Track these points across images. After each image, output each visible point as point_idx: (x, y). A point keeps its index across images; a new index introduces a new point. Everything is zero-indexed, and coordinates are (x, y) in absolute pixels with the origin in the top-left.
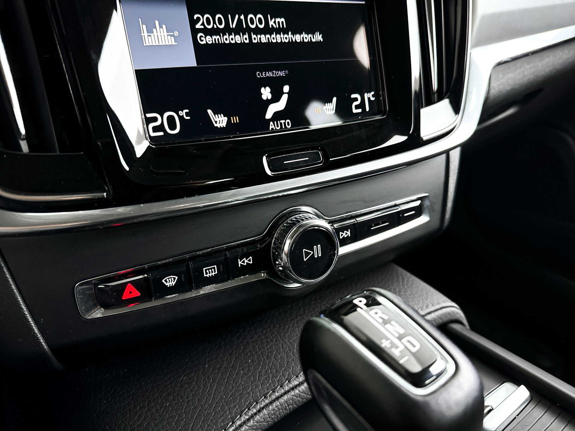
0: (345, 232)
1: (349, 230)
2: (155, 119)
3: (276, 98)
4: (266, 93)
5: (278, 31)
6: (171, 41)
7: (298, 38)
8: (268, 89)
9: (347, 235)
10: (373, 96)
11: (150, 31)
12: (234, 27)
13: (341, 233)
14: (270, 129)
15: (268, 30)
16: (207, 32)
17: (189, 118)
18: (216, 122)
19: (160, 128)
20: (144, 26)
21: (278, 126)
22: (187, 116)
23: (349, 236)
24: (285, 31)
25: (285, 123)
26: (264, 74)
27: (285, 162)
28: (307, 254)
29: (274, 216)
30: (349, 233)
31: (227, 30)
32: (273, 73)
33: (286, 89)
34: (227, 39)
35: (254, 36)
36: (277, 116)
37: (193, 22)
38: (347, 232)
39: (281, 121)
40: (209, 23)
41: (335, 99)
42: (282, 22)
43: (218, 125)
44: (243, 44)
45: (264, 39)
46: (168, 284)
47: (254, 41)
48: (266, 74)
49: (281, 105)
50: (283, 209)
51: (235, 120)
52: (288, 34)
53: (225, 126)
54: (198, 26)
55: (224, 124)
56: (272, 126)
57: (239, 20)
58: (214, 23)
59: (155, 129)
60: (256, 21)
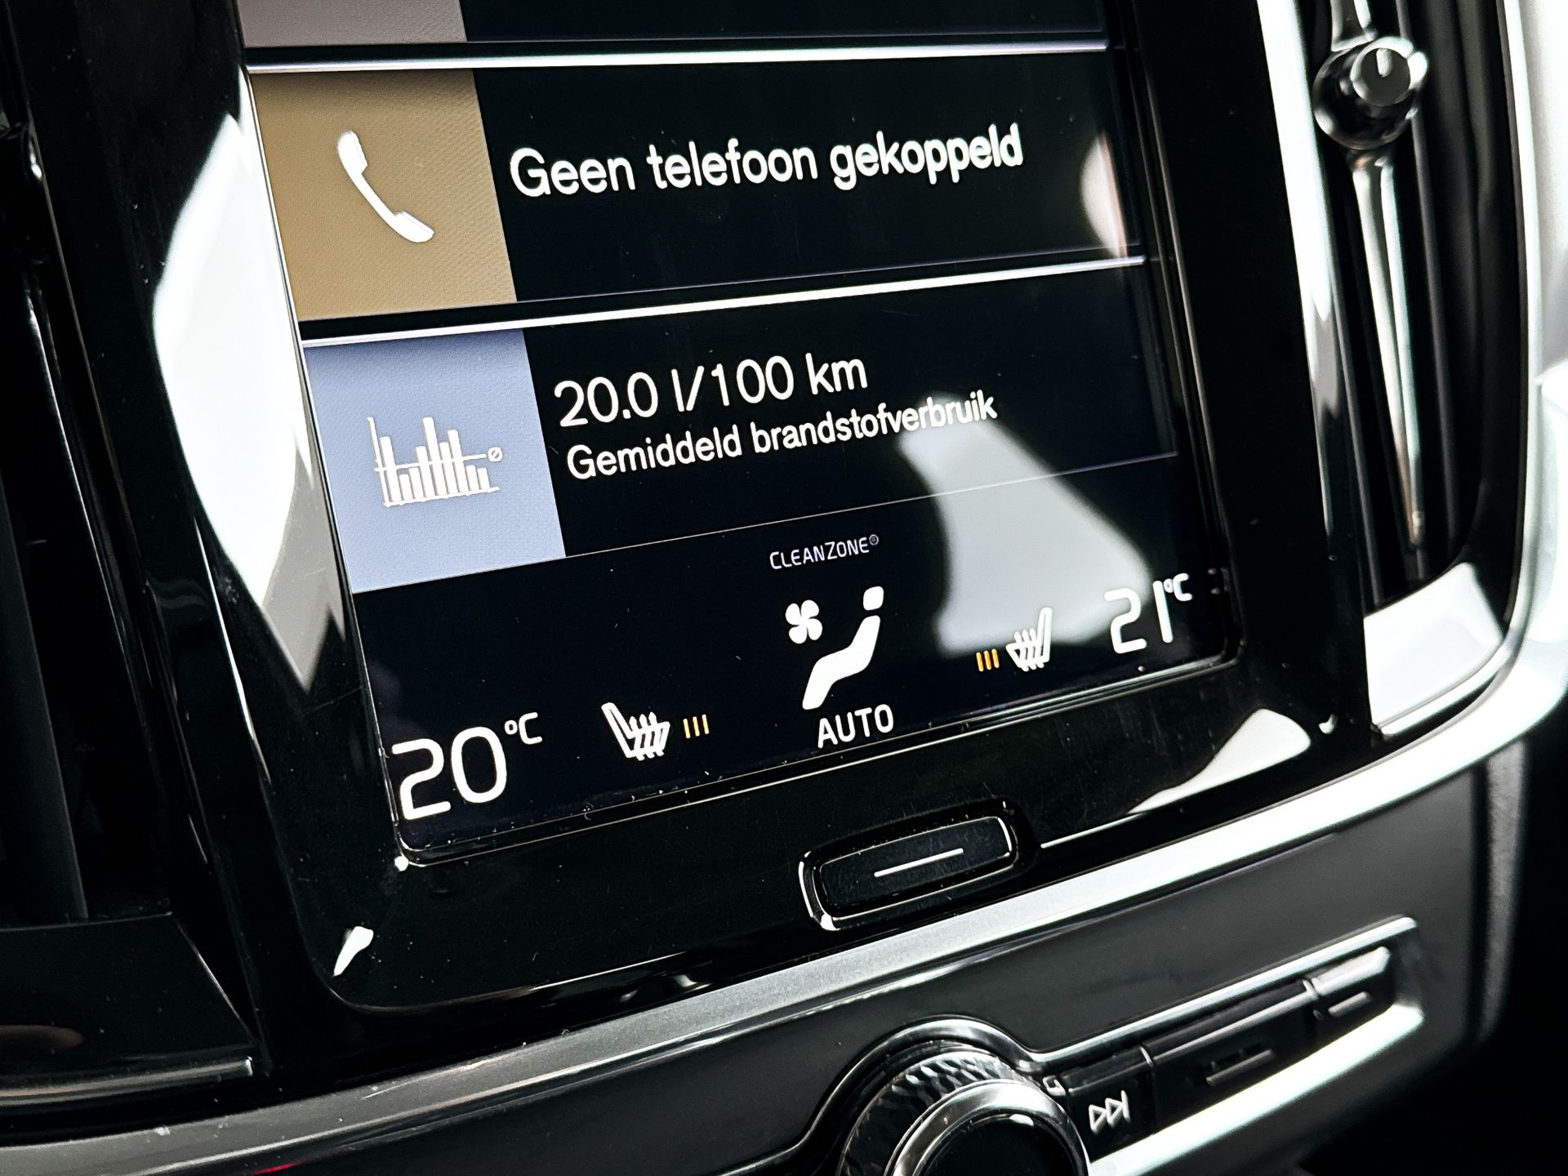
0: (1109, 1101)
1: (1123, 1094)
2: (422, 760)
3: (837, 636)
4: (803, 621)
5: (842, 403)
6: (478, 482)
8: (811, 607)
9: (1116, 1113)
10: (1185, 587)
11: (404, 457)
12: (690, 407)
13: (1092, 1109)
14: (820, 745)
15: (807, 407)
16: (601, 437)
17: (538, 740)
18: (631, 743)
19: (439, 788)
20: (386, 442)
21: (846, 732)
22: (530, 735)
23: (1126, 1115)
24: (864, 400)
25: (871, 717)
26: (795, 555)
27: (878, 874)
29: (841, 1065)
30: (1123, 1106)
31: (670, 423)
32: (827, 549)
33: (874, 598)
34: (668, 453)
35: (757, 432)
36: (845, 695)
37: (551, 409)
38: (1115, 1102)
39: (857, 713)
40: (605, 408)
41: (1046, 614)
42: (855, 370)
43: (638, 753)
44: (722, 464)
45: (794, 437)
47: (758, 449)
48: (801, 554)
49: (856, 656)
50: (871, 1038)
51: (698, 726)
52: (875, 412)
53: (660, 753)
54: (567, 421)
55: (659, 748)
56: (826, 732)
57: (710, 383)
58: (624, 403)
59: (423, 795)
60: (766, 380)
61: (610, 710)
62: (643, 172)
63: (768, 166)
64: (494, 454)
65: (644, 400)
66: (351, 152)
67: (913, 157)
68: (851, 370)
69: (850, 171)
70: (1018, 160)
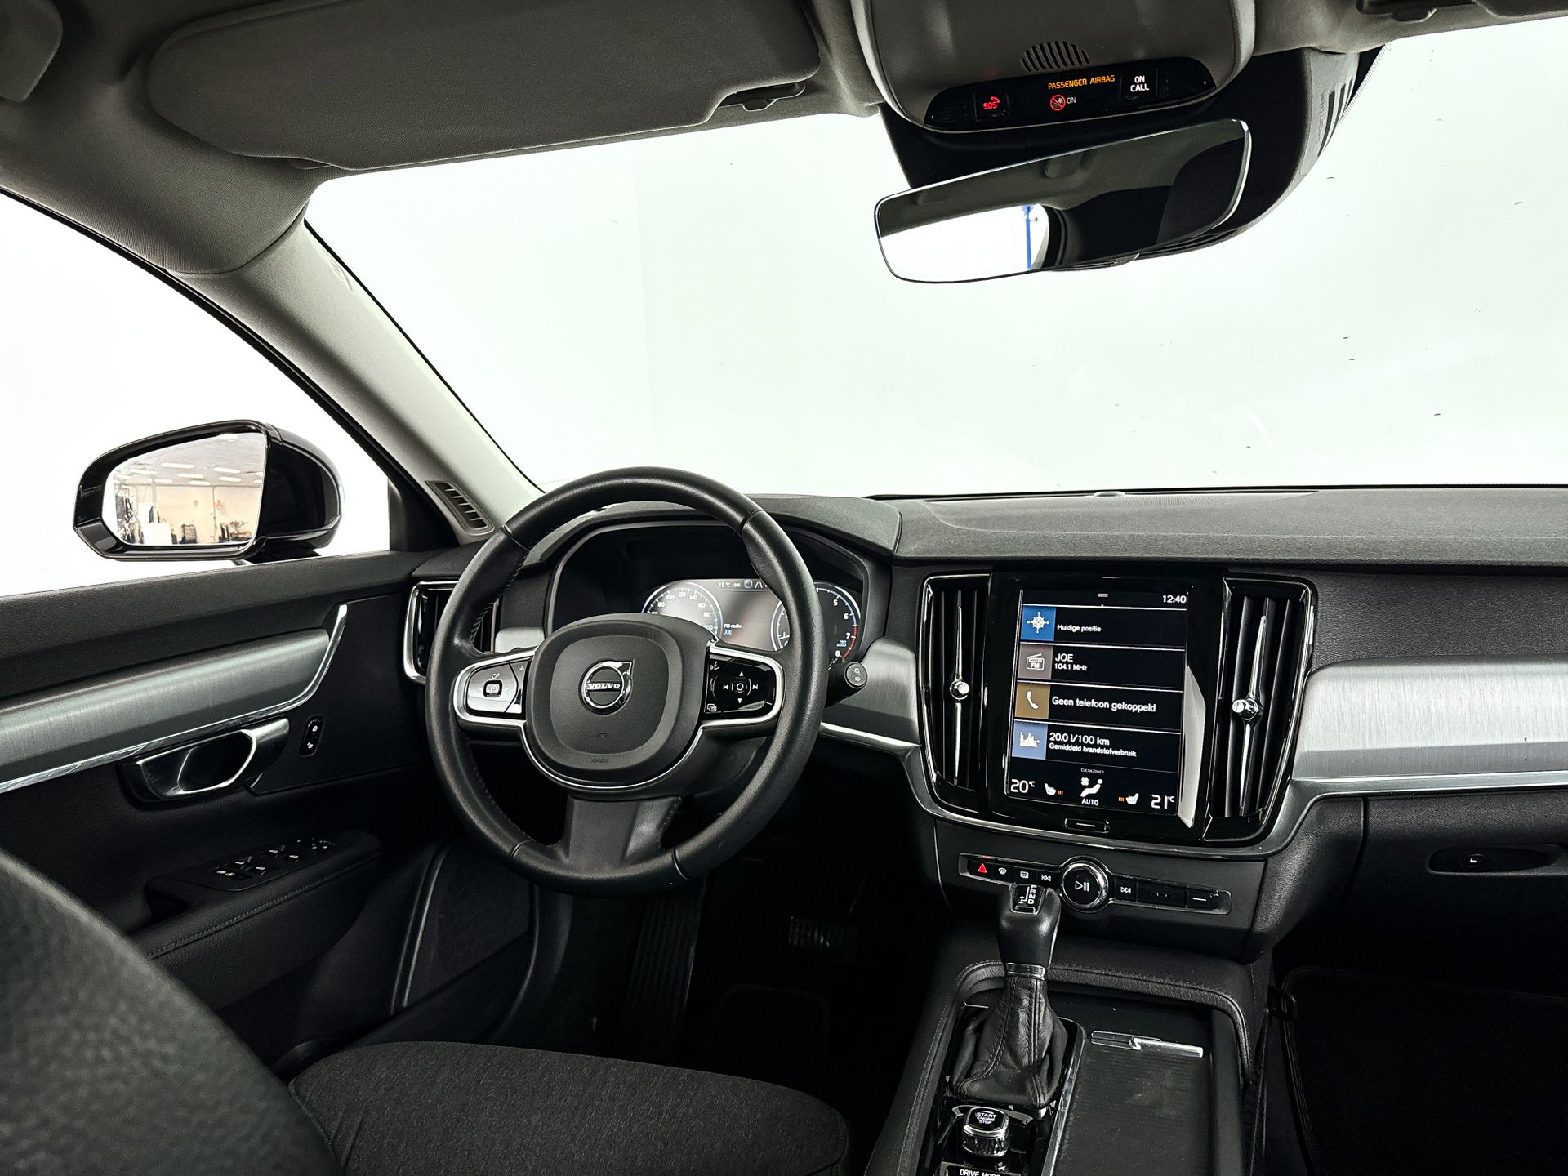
0: (1126, 889)
1: (1130, 889)
2: (1016, 783)
3: (1091, 785)
4: (1085, 781)
5: (1102, 747)
6: (1035, 745)
7: (1116, 752)
8: (1087, 779)
9: (1128, 892)
10: (1173, 799)
11: (1025, 739)
12: (1074, 741)
13: (1122, 888)
14: (1082, 803)
15: (1095, 746)
16: (1056, 743)
18: (1049, 792)
19: (1017, 788)
21: (1088, 802)
22: (1033, 785)
23: (1130, 893)
24: (1107, 747)
25: (1094, 802)
26: (1087, 770)
28: (1078, 886)
31: (1069, 743)
32: (1094, 771)
33: (1100, 781)
34: (1067, 748)
35: (1084, 748)
36: (1089, 796)
37: (1049, 736)
40: (1058, 738)
41: (1137, 795)
44: (1077, 752)
45: (1092, 750)
46: (1001, 873)
47: (1085, 751)
49: (1095, 789)
51: (1061, 792)
52: (1109, 749)
55: (1053, 794)
56: (1084, 801)
57: (1078, 738)
58: (1062, 738)
59: (1015, 788)
60: (1088, 740)
61: (1046, 785)
62: (1075, 703)
63: (1099, 705)
64: (1038, 741)
65: (1065, 738)
66: (1029, 695)
67: (1131, 707)
68: (1107, 742)
69: (1115, 707)
70: (1154, 710)
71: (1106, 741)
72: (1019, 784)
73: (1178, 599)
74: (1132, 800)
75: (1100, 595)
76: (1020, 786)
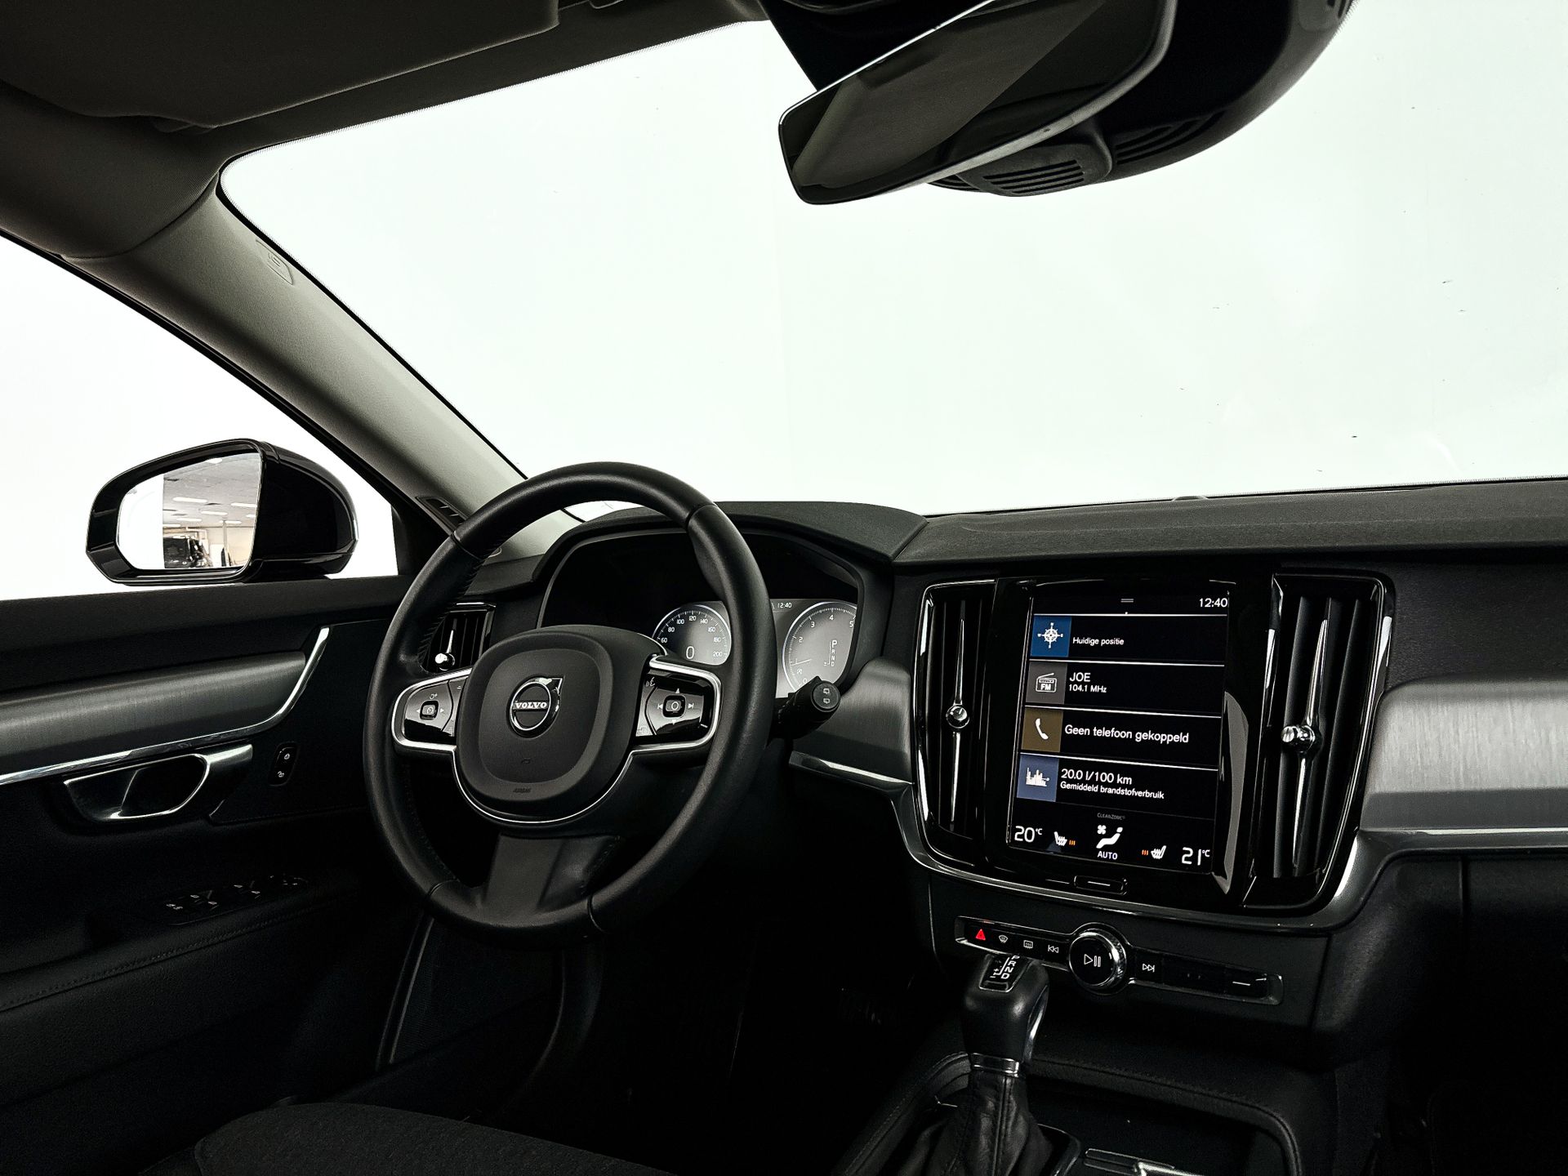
1: (1154, 966)
2: (1020, 830)
3: (1109, 835)
4: (1102, 830)
5: (1124, 786)
6: (1043, 784)
7: (1140, 794)
8: (1104, 827)
9: (1151, 969)
10: (1207, 853)
11: (1032, 776)
12: (1089, 780)
13: (1144, 965)
14: (1097, 856)
15: (1115, 785)
16: (1069, 781)
17: (1042, 834)
18: (1058, 841)
19: (1022, 837)
21: (1105, 856)
22: (1040, 833)
23: (1153, 971)
24: (1130, 787)
25: (1113, 855)
26: (1104, 815)
27: (1091, 882)
28: (1088, 960)
30: (1153, 969)
31: (1083, 781)
32: (1112, 816)
33: (1120, 830)
34: (1081, 787)
35: (1102, 788)
36: (1106, 848)
37: (1060, 773)
38: (1151, 967)
39: (1109, 853)
40: (1071, 775)
41: (1164, 847)
43: (1059, 844)
44: (1092, 792)
45: (1110, 791)
46: (1002, 940)
47: (1102, 791)
48: (1106, 815)
49: (1113, 840)
51: (1073, 843)
52: (1132, 790)
54: (1063, 777)
55: (1063, 844)
56: (1100, 854)
57: (1094, 776)
58: (1075, 776)
59: (1019, 836)
60: (1107, 778)
61: (1056, 834)
62: (1092, 732)
63: (1120, 734)
65: (1079, 775)
66: (1038, 722)
67: (1157, 737)
68: (1129, 780)
69: (1140, 738)
71: (1127, 779)
72: (1024, 831)
73: (1218, 603)
74: (1158, 854)
75: (1124, 601)
76: (1025, 834)
